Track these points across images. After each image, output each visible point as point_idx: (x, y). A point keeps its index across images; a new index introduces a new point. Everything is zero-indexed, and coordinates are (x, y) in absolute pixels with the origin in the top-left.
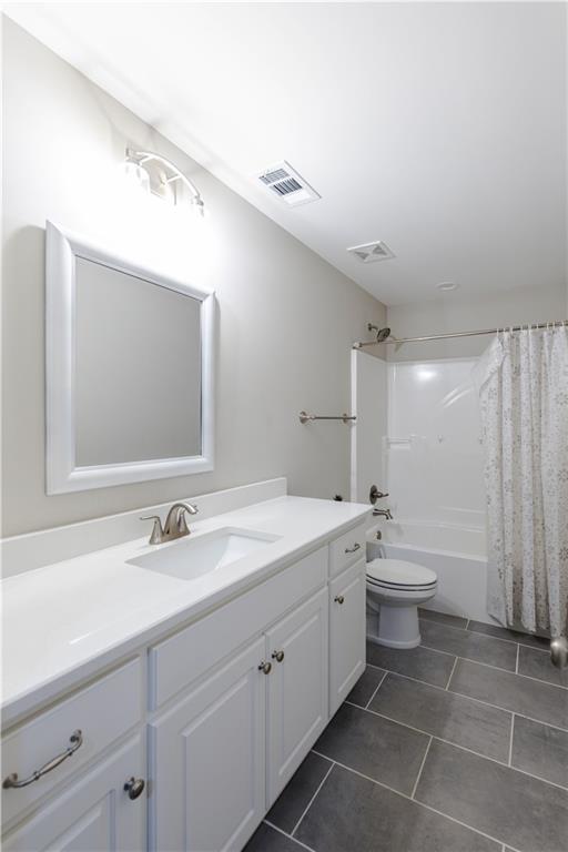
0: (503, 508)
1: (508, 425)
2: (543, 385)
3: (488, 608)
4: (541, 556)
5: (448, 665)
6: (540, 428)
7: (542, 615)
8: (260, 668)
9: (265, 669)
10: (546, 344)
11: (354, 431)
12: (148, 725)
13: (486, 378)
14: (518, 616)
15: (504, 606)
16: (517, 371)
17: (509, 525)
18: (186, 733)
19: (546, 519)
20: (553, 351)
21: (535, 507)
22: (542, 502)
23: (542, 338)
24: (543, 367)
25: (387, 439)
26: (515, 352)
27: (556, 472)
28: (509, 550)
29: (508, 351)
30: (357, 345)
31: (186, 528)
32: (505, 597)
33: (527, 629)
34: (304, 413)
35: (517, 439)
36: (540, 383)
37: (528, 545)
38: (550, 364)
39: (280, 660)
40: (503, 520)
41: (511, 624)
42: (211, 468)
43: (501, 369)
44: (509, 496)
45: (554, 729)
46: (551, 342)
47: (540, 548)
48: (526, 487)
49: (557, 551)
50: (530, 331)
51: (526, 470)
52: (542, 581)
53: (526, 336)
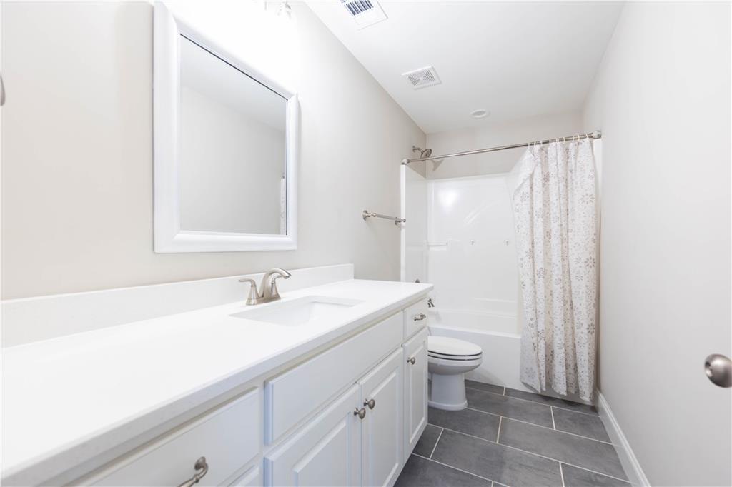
0: (535, 293)
1: (539, 222)
2: (569, 188)
3: (521, 377)
4: (570, 331)
5: (494, 423)
6: (567, 224)
7: (573, 381)
8: (355, 414)
9: (360, 415)
10: (573, 153)
11: (403, 231)
12: (264, 458)
13: (519, 184)
14: (549, 383)
15: (537, 373)
16: (546, 178)
17: (541, 307)
18: (298, 469)
19: (574, 300)
20: (579, 159)
21: (564, 291)
22: (570, 286)
23: (567, 149)
24: (570, 173)
25: (428, 243)
26: (544, 162)
27: (584, 260)
28: (541, 327)
29: (539, 160)
30: (405, 161)
31: (278, 294)
32: (539, 366)
33: (559, 394)
34: (366, 212)
35: (548, 235)
36: (567, 187)
37: (558, 322)
38: (576, 170)
39: (371, 407)
40: (536, 302)
41: (544, 389)
42: (295, 247)
43: (532, 176)
44: (540, 282)
45: (599, 475)
46: (577, 152)
47: (569, 325)
48: (557, 274)
49: (585, 326)
50: (558, 143)
51: (556, 259)
52: (571, 353)
53: (555, 149)
